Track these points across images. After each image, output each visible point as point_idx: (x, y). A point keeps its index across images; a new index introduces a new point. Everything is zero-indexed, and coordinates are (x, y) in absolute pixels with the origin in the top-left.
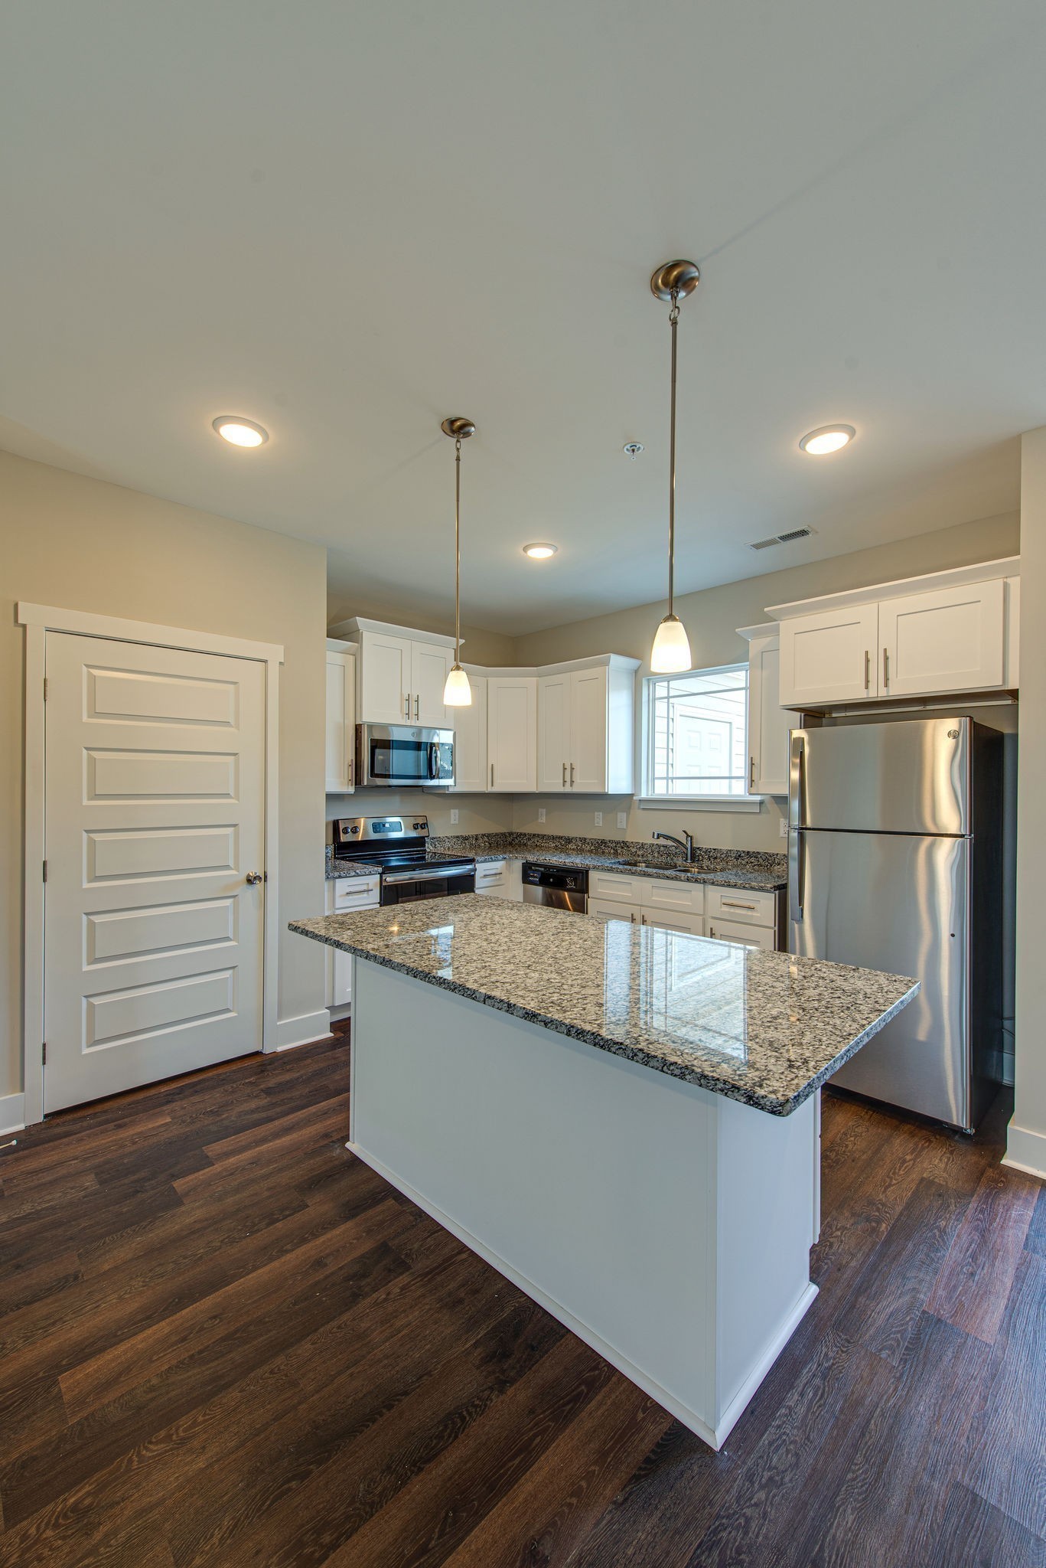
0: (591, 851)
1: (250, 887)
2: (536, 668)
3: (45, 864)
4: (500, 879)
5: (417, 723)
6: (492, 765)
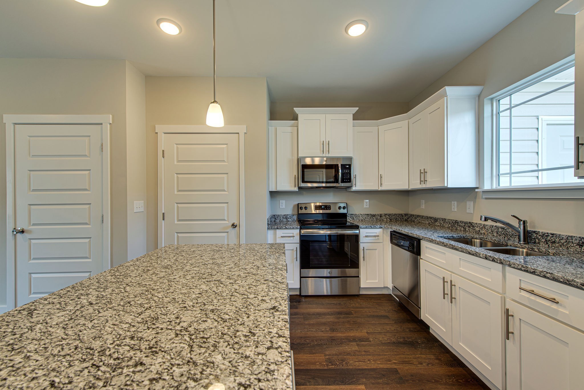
0: (449, 228)
1: (234, 229)
2: (406, 114)
3: (163, 214)
4: (378, 239)
5: (328, 155)
6: (381, 175)
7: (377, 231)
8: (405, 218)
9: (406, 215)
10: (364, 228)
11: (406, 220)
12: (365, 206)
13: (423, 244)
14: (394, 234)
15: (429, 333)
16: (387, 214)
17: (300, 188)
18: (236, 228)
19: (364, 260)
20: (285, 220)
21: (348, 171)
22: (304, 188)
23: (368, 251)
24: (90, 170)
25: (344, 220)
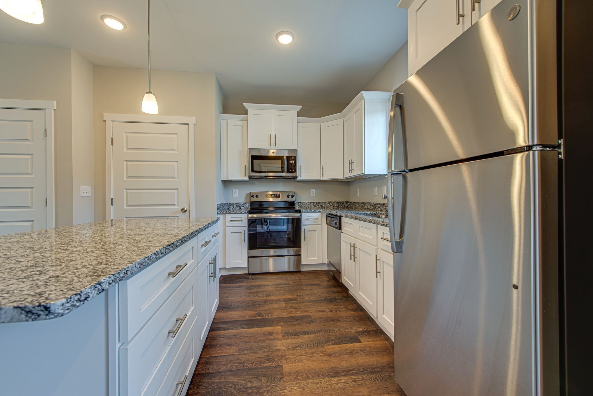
1: (184, 213)
2: (341, 113)
3: (112, 199)
4: (317, 222)
5: (276, 148)
6: (322, 166)
7: (317, 215)
8: (346, 205)
9: (347, 202)
10: (305, 212)
11: (347, 207)
12: (311, 195)
13: (344, 220)
14: (328, 216)
15: (348, 293)
16: (330, 202)
17: (250, 177)
18: (186, 213)
19: (305, 240)
20: (238, 208)
21: (293, 162)
22: (254, 177)
23: (308, 232)
24: (32, 154)
25: (292, 208)
